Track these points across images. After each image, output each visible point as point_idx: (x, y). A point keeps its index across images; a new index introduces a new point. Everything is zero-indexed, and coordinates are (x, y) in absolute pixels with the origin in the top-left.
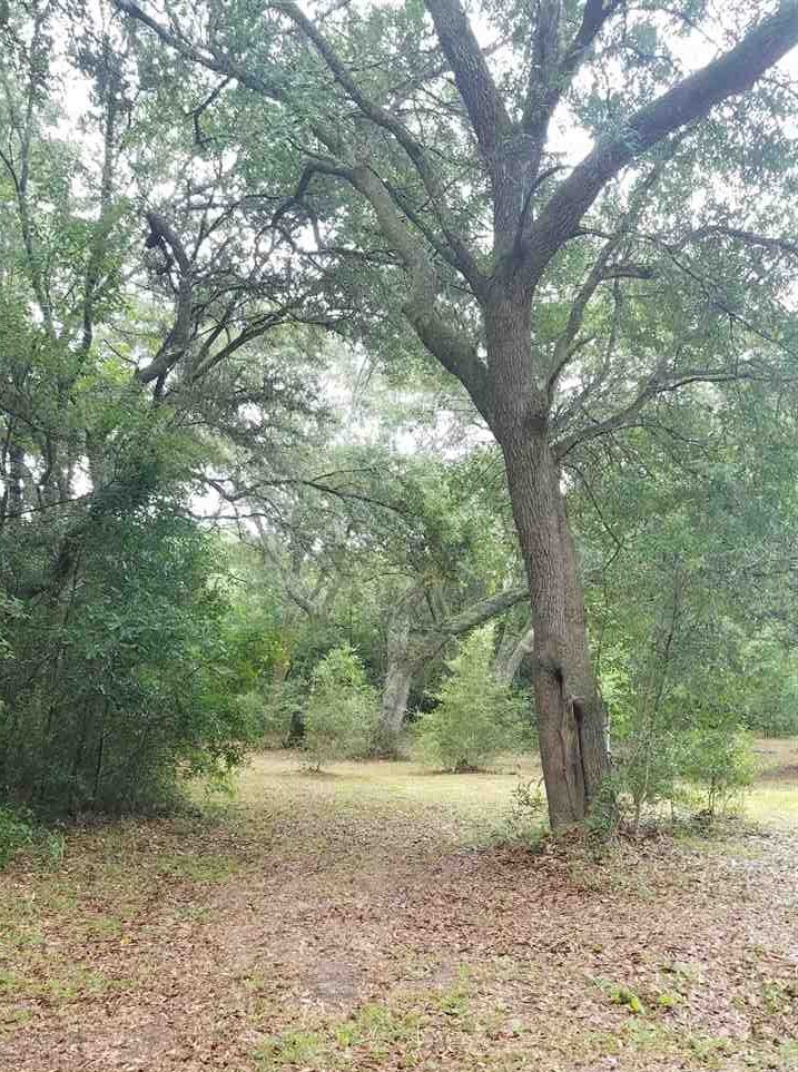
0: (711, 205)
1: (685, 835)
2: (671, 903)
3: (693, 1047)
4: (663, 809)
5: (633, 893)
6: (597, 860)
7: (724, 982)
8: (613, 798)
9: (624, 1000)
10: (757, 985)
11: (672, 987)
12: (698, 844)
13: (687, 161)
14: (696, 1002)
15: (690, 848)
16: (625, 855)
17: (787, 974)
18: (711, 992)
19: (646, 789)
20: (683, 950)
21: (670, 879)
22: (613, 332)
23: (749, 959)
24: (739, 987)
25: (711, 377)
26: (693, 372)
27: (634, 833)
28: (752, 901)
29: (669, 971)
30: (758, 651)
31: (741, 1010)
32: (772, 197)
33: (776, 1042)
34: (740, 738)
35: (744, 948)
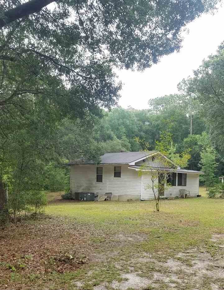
0: (30, 43)
1: (29, 220)
2: (25, 239)
3: (29, 278)
4: (23, 213)
5: (14, 237)
6: (3, 229)
7: (38, 259)
8: (7, 210)
9: (10, 268)
10: (47, 258)
11: (24, 262)
12: (32, 222)
13: (23, 29)
14: (30, 265)
15: (30, 223)
16: (11, 227)
17: (55, 254)
18: (35, 262)
19: (17, 207)
20: (27, 252)
21: (24, 232)
22: (3, 76)
23: (45, 252)
24: (42, 260)
25: (32, 92)
26: (27, 90)
27: (14, 220)
28: (46, 236)
29: (23, 258)
30: (48, 169)
31: (43, 266)
32: (47, 44)
33: (52, 273)
34: (43, 193)
35: (43, 249)
